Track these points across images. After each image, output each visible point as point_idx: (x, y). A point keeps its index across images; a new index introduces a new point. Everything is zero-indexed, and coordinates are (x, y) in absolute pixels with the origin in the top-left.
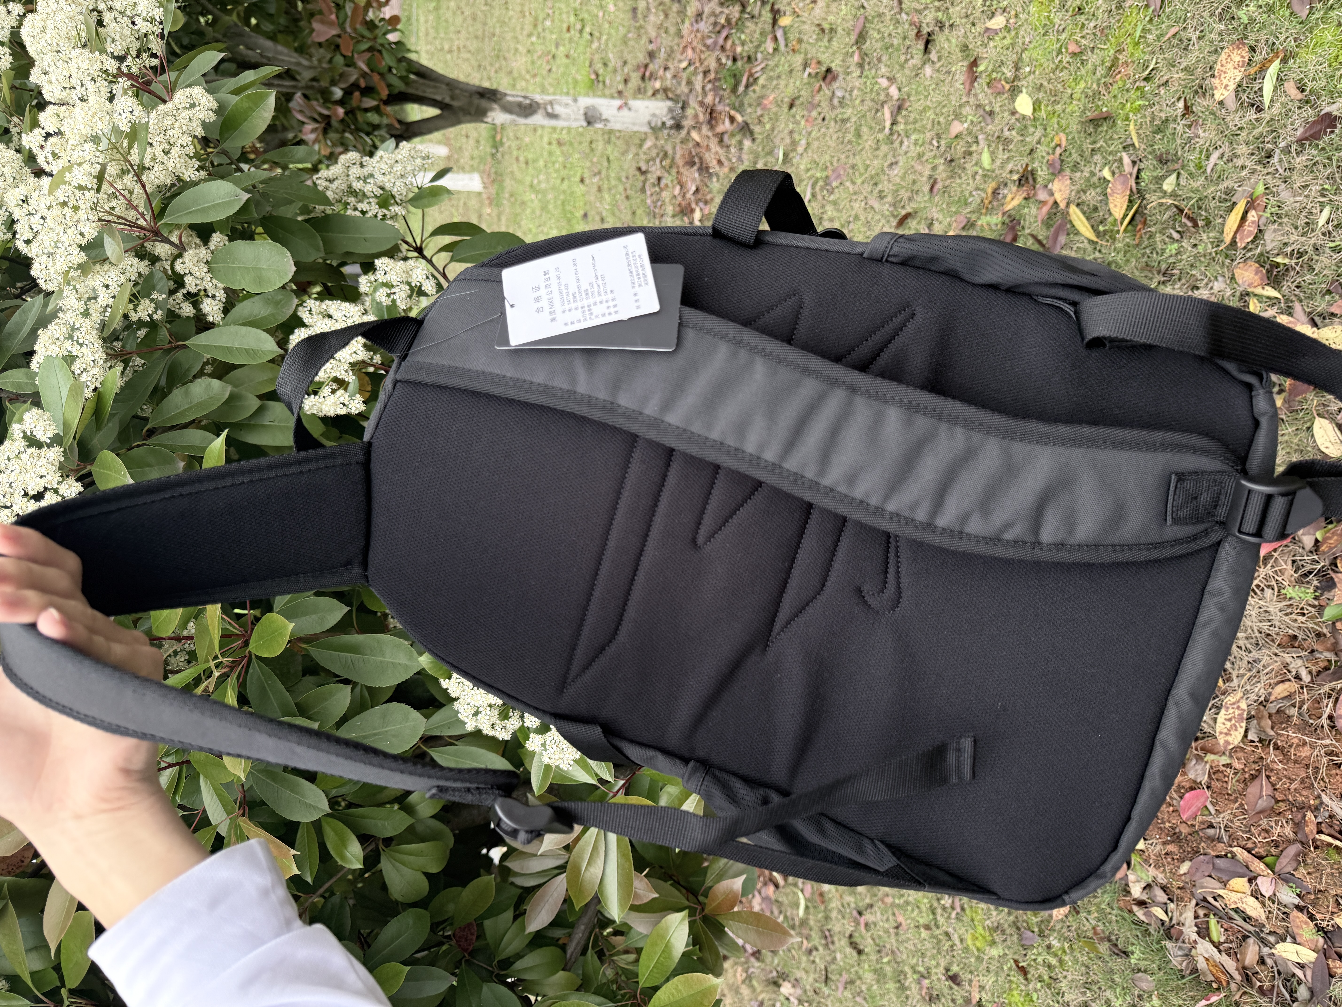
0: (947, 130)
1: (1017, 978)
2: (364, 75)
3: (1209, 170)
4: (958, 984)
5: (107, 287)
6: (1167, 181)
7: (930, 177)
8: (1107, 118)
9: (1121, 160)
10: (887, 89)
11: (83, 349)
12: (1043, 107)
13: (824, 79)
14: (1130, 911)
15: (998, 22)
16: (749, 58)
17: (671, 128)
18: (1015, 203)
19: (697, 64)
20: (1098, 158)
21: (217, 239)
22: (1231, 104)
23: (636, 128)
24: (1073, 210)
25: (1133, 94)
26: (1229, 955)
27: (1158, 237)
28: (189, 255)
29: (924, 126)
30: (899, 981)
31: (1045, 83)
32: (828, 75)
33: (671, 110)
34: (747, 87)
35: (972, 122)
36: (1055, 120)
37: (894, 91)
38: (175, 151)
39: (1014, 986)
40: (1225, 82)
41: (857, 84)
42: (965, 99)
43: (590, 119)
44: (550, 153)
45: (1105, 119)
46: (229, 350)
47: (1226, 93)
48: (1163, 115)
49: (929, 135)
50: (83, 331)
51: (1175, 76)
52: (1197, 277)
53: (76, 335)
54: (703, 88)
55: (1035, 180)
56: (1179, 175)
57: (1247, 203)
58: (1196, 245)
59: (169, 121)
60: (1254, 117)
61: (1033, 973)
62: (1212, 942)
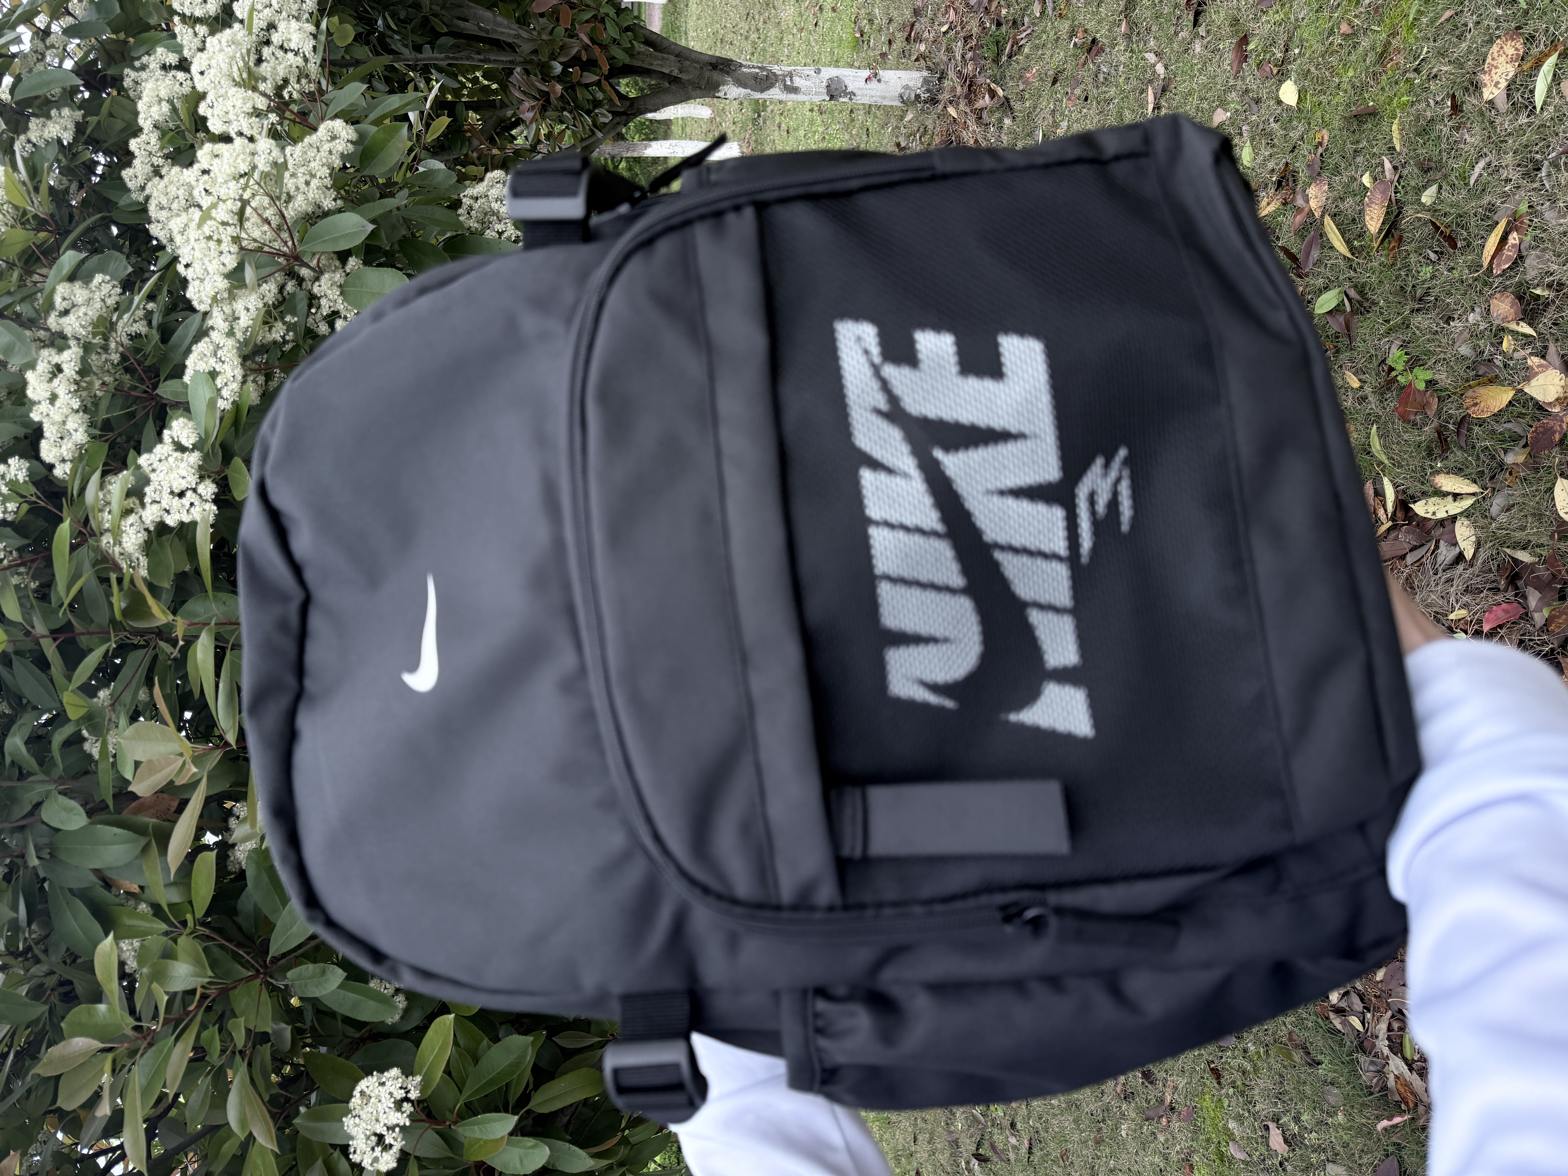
0: (1210, 117)
1: (1211, 1082)
2: (586, 48)
3: (1472, 182)
6: (1427, 192)
8: (1373, 114)
9: (1382, 165)
10: (1154, 65)
11: (225, 366)
12: (1308, 97)
13: (1089, 51)
14: (1327, 1018)
16: (1015, 22)
17: (926, 102)
18: (1271, 208)
19: (959, 28)
20: (1360, 159)
21: (353, 262)
22: (1502, 105)
23: (889, 103)
24: (1328, 220)
25: (1402, 87)
27: (1413, 258)
28: (326, 278)
31: (1313, 69)
32: (1093, 47)
33: (926, 81)
34: (1010, 57)
35: (1237, 110)
36: (1319, 113)
37: (1160, 69)
38: (315, 183)
39: (1207, 1090)
40: (1496, 78)
41: (1122, 59)
42: (1231, 82)
43: (835, 91)
45: (1370, 114)
47: (1496, 92)
48: (1429, 114)
50: (225, 349)
51: (1445, 69)
52: (1453, 306)
53: (219, 353)
54: (963, 57)
55: (1294, 181)
56: (1440, 187)
57: (1509, 223)
58: (1453, 268)
59: (311, 153)
60: (1526, 120)
61: (1226, 1077)
62: (1404, 1059)
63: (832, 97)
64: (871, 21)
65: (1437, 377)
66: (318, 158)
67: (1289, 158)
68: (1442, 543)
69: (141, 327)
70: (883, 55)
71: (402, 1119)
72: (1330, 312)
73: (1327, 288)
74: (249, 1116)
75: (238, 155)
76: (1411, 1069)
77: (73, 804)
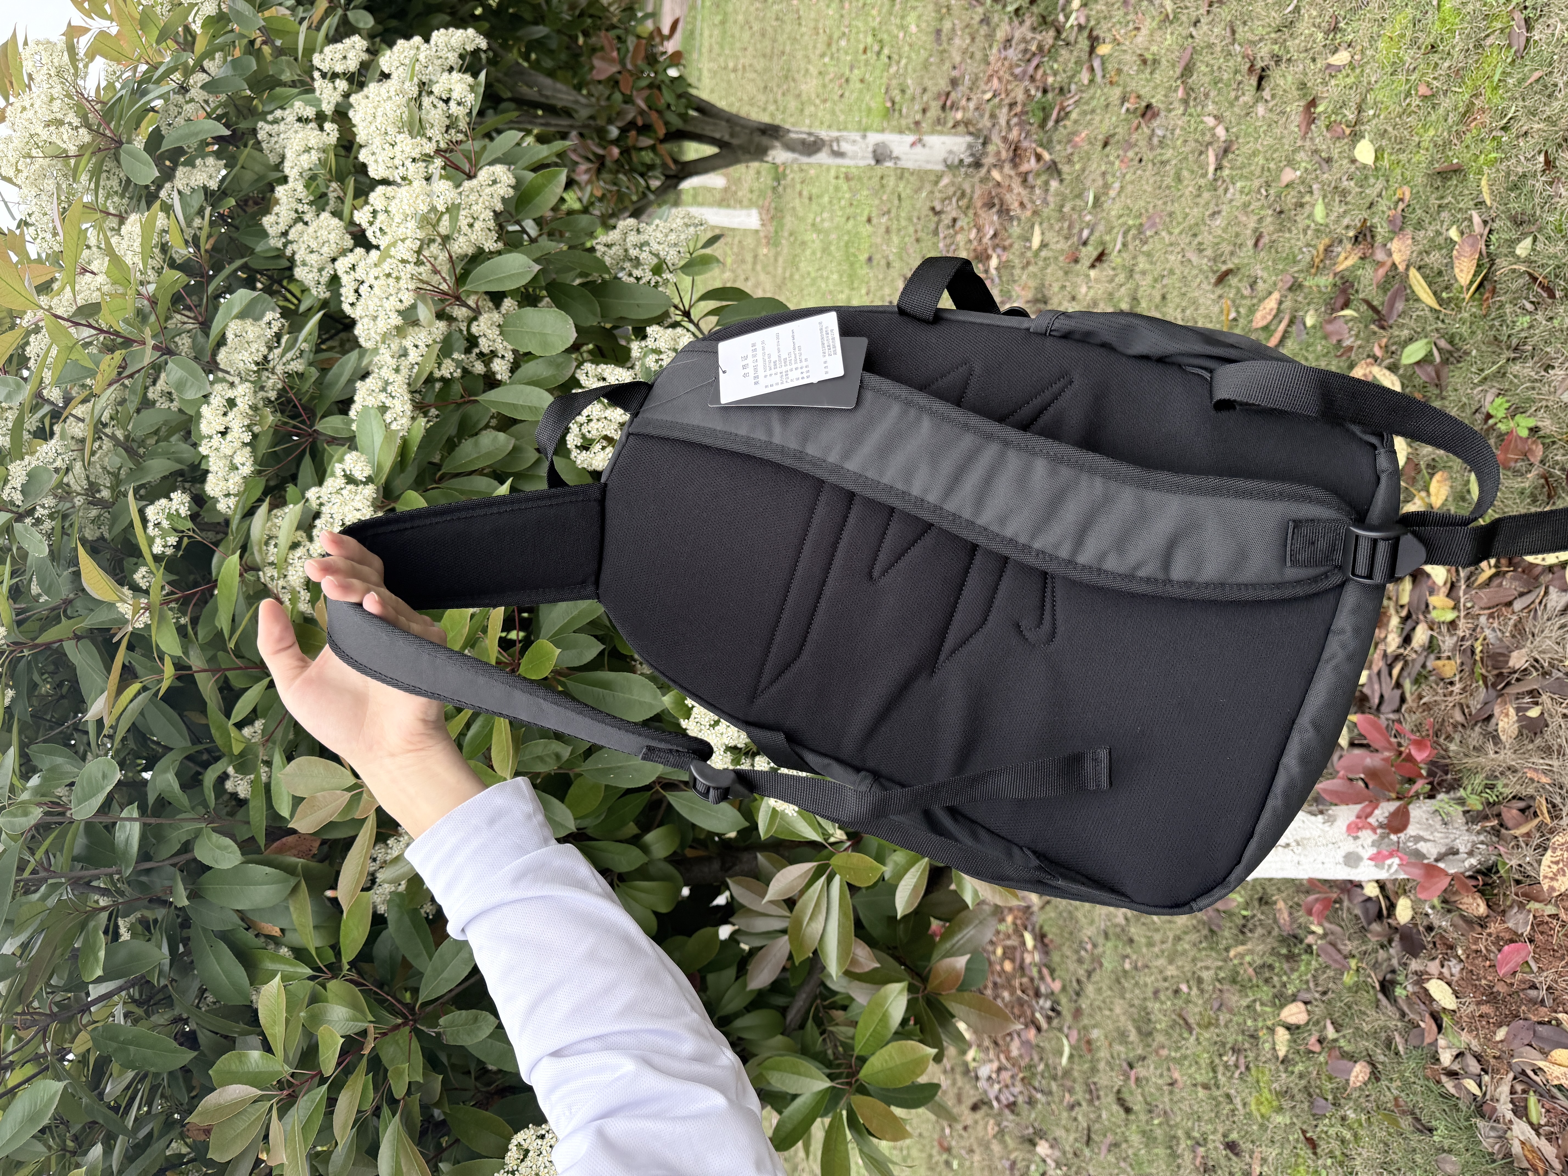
0: (1278, 178)
1: (1305, 1152)
2: (642, 112)
4: (1237, 1155)
5: (416, 346)
6: (1521, 245)
7: (1255, 230)
8: (1457, 170)
9: (1470, 219)
10: (1213, 128)
11: (395, 401)
12: (1386, 156)
13: (1143, 115)
14: (1439, 1082)
15: (1342, 58)
16: (1061, 89)
17: (969, 166)
18: (1349, 263)
19: (1003, 96)
20: (1445, 215)
21: (508, 304)
23: (929, 167)
24: (1413, 273)
25: (1489, 145)
26: (1549, 1140)
27: (1508, 309)
28: (484, 319)
29: (1252, 173)
30: (1171, 1147)
31: (1390, 129)
32: (1148, 111)
33: (970, 146)
34: (1057, 121)
35: (1306, 169)
36: (1398, 171)
37: (1220, 132)
38: (478, 225)
39: (1301, 1160)
41: (1180, 123)
42: (1299, 143)
43: (880, 156)
44: (837, 189)
45: (1455, 171)
46: (513, 406)
48: (1520, 170)
49: (1256, 183)
50: (395, 385)
51: (1536, 126)
52: (1553, 355)
53: (389, 389)
54: (1008, 122)
55: (1373, 237)
56: (1535, 239)
58: (1551, 318)
59: (474, 197)
61: (1323, 1147)
62: (1531, 1124)
63: (878, 161)
64: (903, 91)
65: (1540, 424)
66: (480, 201)
67: (1365, 214)
68: (1551, 589)
69: (298, 366)
70: (917, 123)
72: (1418, 363)
73: (1411, 340)
75: (415, 198)
76: (1538, 1134)
77: (228, 841)
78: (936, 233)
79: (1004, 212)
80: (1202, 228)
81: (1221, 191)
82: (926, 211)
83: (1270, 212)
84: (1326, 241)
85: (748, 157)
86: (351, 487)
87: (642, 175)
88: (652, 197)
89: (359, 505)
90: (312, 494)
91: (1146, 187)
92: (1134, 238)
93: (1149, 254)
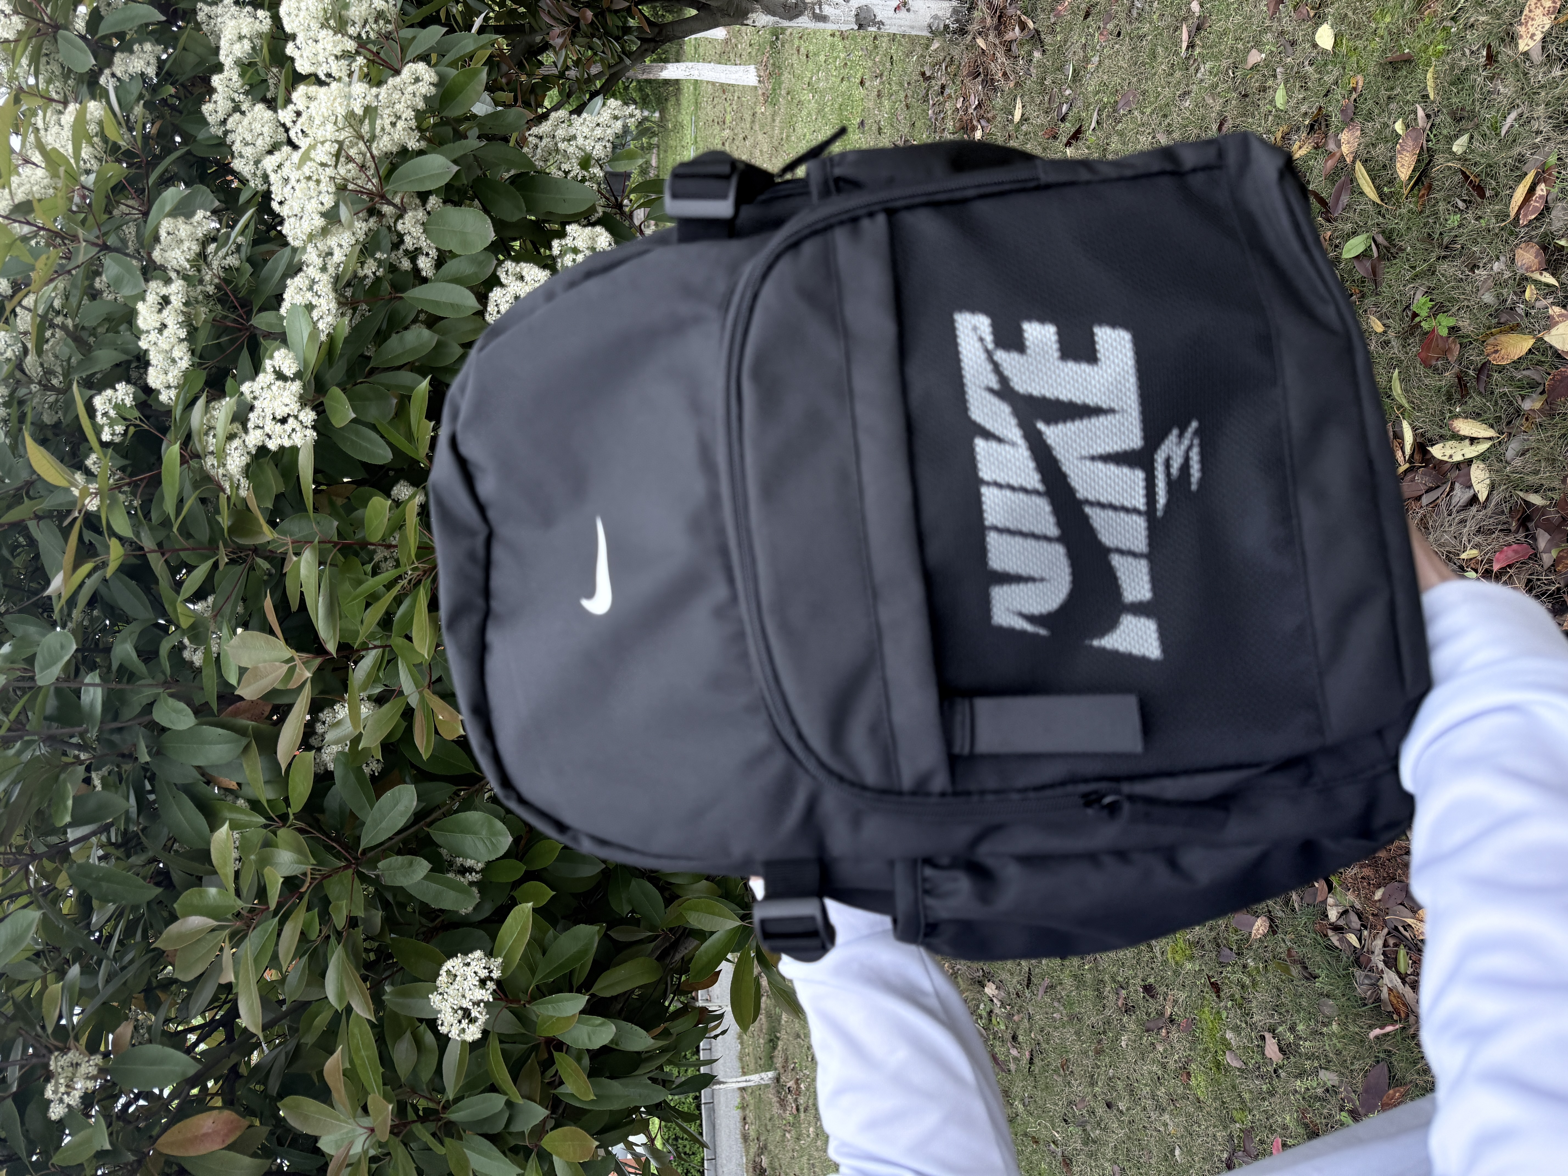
0: (1244, 60)
1: (1211, 996)
3: (1503, 133)
4: (1154, 997)
5: (341, 246)
6: (1458, 142)
7: (1220, 113)
8: (1408, 61)
9: (1416, 113)
10: (1189, 3)
11: (321, 300)
12: (1344, 41)
14: (1326, 936)
17: (954, 33)
18: (1303, 153)
20: (1393, 106)
21: (433, 201)
22: (1537, 57)
23: (916, 32)
24: (1359, 166)
25: (1439, 35)
27: (1442, 206)
28: (409, 216)
29: (1221, 53)
30: (1098, 990)
31: (1350, 14)
33: (955, 11)
35: (1272, 52)
36: (1354, 59)
37: (1196, 6)
38: (400, 124)
39: (1206, 1002)
40: (1532, 30)
42: (1268, 23)
43: (862, 21)
44: (832, 48)
45: (1406, 62)
46: (437, 303)
47: (1532, 44)
48: (1464, 64)
49: (1225, 63)
50: (321, 284)
51: (1482, 19)
52: (1478, 254)
53: (315, 287)
55: (1327, 126)
56: (1472, 137)
57: (1537, 174)
58: (1480, 218)
59: (396, 95)
60: (1559, 73)
61: (1226, 992)
62: (1398, 973)
63: (861, 26)
65: (1460, 323)
66: (403, 100)
67: (1322, 102)
68: (1457, 485)
69: (233, 261)
71: (486, 995)
72: (1357, 257)
73: (1354, 233)
74: (347, 989)
75: (335, 99)
76: (1404, 982)
77: (182, 705)
78: (925, 99)
79: (989, 82)
80: (1173, 108)
81: (1192, 70)
82: (916, 77)
83: (1235, 95)
84: (1284, 128)
85: (727, 19)
86: (280, 383)
87: (617, 39)
88: (628, 62)
89: (287, 401)
90: (246, 388)
91: (1121, 63)
92: (1109, 116)
93: (1121, 134)
